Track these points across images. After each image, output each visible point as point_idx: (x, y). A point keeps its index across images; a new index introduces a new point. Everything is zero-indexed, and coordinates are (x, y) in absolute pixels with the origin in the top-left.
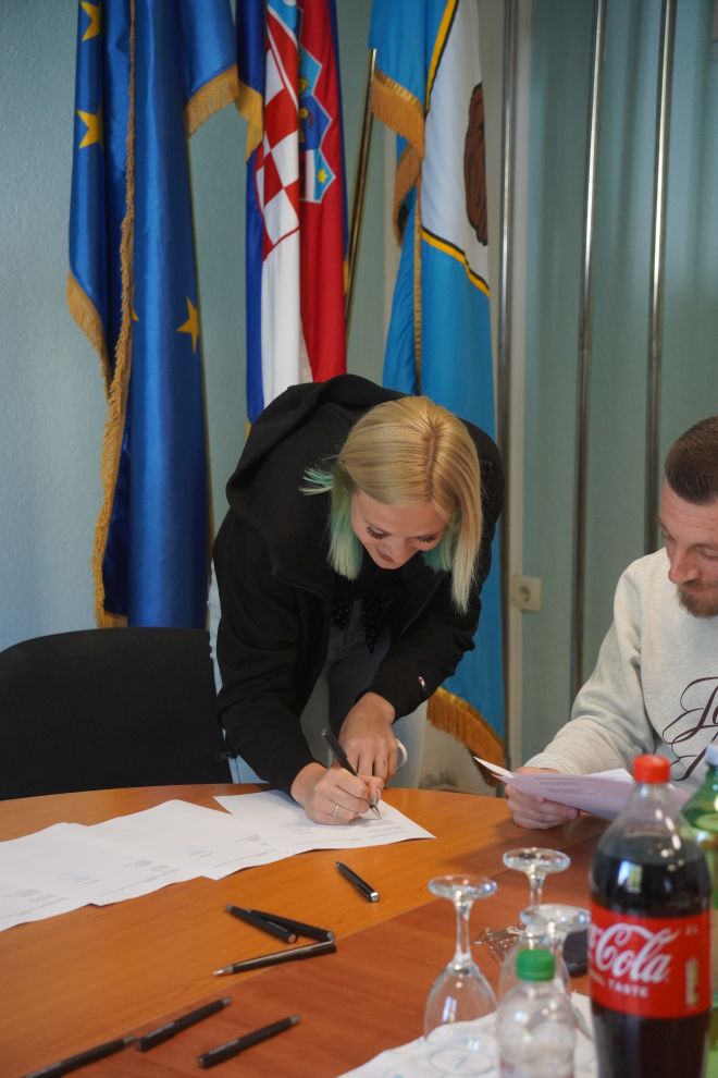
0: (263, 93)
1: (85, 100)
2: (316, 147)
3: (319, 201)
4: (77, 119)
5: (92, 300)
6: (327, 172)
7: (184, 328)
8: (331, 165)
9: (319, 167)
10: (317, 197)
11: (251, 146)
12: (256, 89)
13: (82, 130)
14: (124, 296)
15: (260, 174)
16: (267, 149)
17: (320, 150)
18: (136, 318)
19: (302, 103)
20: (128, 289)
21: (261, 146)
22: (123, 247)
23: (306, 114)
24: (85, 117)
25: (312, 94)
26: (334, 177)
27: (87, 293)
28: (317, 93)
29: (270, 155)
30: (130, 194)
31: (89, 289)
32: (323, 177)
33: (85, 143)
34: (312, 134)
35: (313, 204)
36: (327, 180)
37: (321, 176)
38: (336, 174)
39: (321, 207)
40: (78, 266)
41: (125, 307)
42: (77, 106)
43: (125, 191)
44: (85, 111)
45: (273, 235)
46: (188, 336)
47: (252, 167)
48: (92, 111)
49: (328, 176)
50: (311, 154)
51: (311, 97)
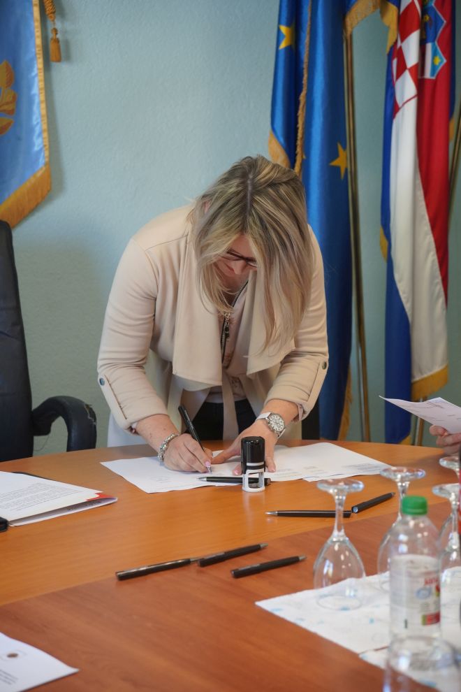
0: (399, 6)
1: (284, 19)
2: (433, 41)
3: (434, 78)
4: (279, 30)
5: (283, 147)
6: (441, 58)
7: (335, 163)
8: (444, 53)
9: (435, 54)
10: (432, 74)
11: (390, 43)
12: (394, 4)
13: (281, 38)
14: (299, 142)
15: (395, 62)
16: (399, 44)
17: (436, 43)
18: (304, 157)
19: (424, 11)
20: (302, 138)
21: (396, 43)
22: (300, 112)
23: (428, 18)
24: (284, 29)
25: (433, 5)
26: (445, 61)
27: (280, 143)
28: (435, 4)
29: (401, 48)
30: (305, 76)
31: (282, 140)
32: (437, 61)
33: (283, 45)
34: (430, 32)
35: (429, 80)
36: (440, 63)
37: (435, 61)
38: (446, 58)
39: (434, 83)
40: (275, 126)
41: (299, 150)
42: (279, 23)
43: (303, 76)
44: (284, 25)
45: (399, 101)
46: (337, 169)
47: (390, 57)
48: (288, 25)
49: (441, 61)
50: (429, 46)
51: (432, 8)
